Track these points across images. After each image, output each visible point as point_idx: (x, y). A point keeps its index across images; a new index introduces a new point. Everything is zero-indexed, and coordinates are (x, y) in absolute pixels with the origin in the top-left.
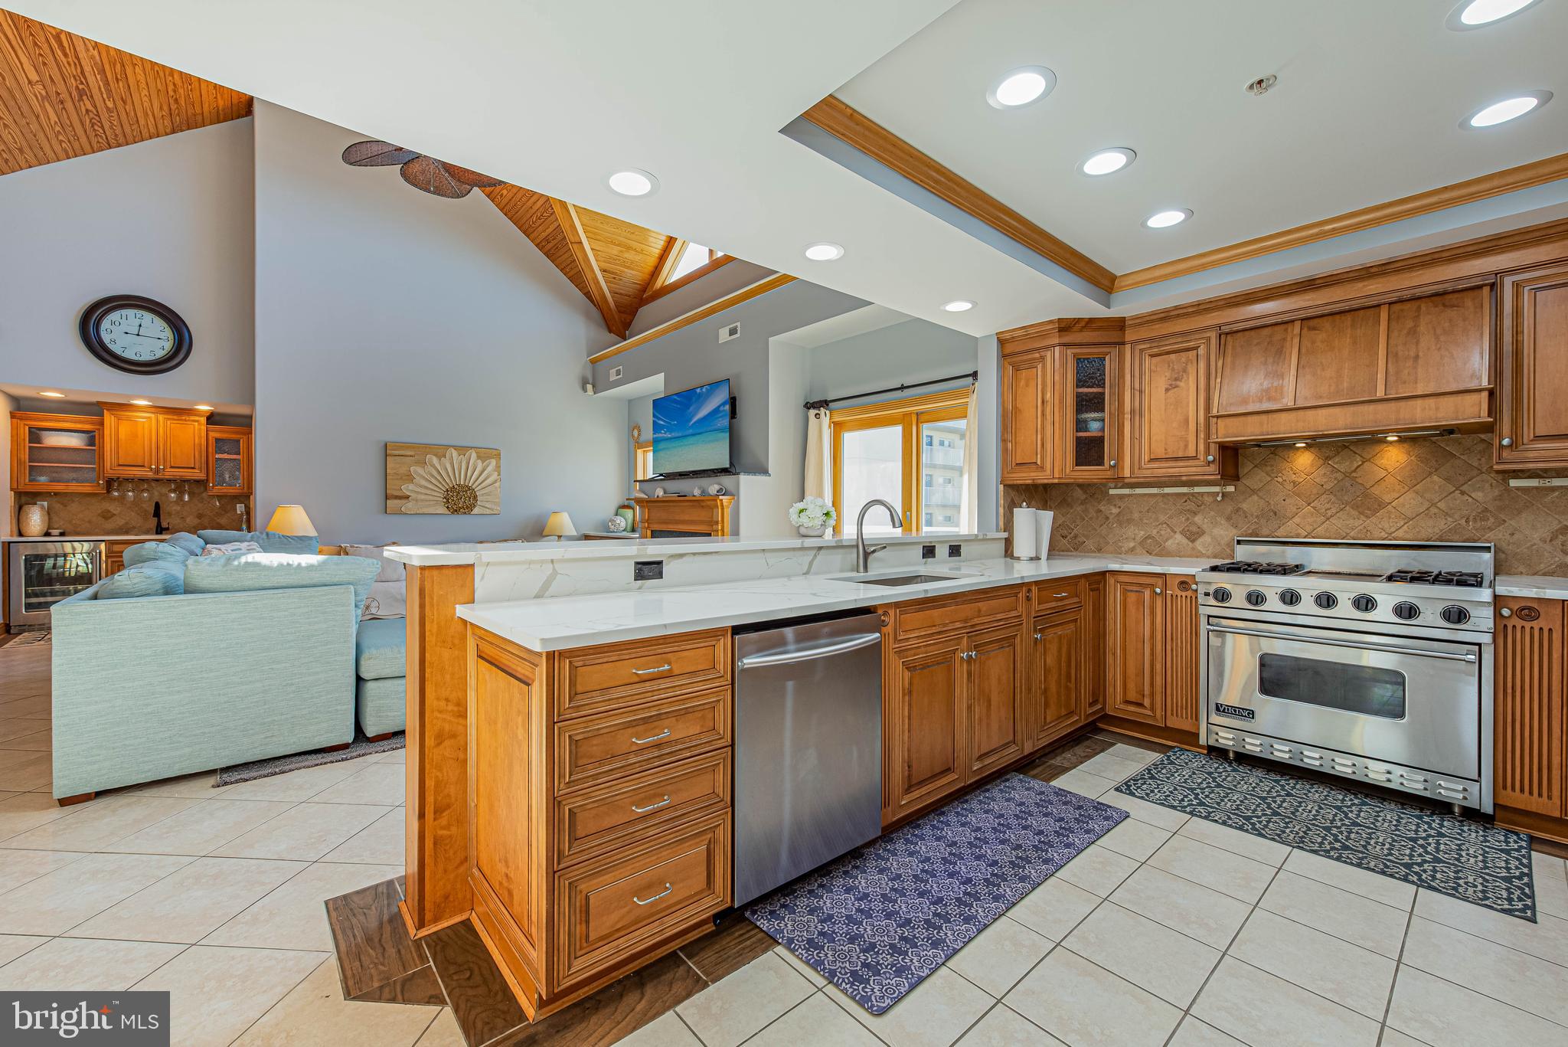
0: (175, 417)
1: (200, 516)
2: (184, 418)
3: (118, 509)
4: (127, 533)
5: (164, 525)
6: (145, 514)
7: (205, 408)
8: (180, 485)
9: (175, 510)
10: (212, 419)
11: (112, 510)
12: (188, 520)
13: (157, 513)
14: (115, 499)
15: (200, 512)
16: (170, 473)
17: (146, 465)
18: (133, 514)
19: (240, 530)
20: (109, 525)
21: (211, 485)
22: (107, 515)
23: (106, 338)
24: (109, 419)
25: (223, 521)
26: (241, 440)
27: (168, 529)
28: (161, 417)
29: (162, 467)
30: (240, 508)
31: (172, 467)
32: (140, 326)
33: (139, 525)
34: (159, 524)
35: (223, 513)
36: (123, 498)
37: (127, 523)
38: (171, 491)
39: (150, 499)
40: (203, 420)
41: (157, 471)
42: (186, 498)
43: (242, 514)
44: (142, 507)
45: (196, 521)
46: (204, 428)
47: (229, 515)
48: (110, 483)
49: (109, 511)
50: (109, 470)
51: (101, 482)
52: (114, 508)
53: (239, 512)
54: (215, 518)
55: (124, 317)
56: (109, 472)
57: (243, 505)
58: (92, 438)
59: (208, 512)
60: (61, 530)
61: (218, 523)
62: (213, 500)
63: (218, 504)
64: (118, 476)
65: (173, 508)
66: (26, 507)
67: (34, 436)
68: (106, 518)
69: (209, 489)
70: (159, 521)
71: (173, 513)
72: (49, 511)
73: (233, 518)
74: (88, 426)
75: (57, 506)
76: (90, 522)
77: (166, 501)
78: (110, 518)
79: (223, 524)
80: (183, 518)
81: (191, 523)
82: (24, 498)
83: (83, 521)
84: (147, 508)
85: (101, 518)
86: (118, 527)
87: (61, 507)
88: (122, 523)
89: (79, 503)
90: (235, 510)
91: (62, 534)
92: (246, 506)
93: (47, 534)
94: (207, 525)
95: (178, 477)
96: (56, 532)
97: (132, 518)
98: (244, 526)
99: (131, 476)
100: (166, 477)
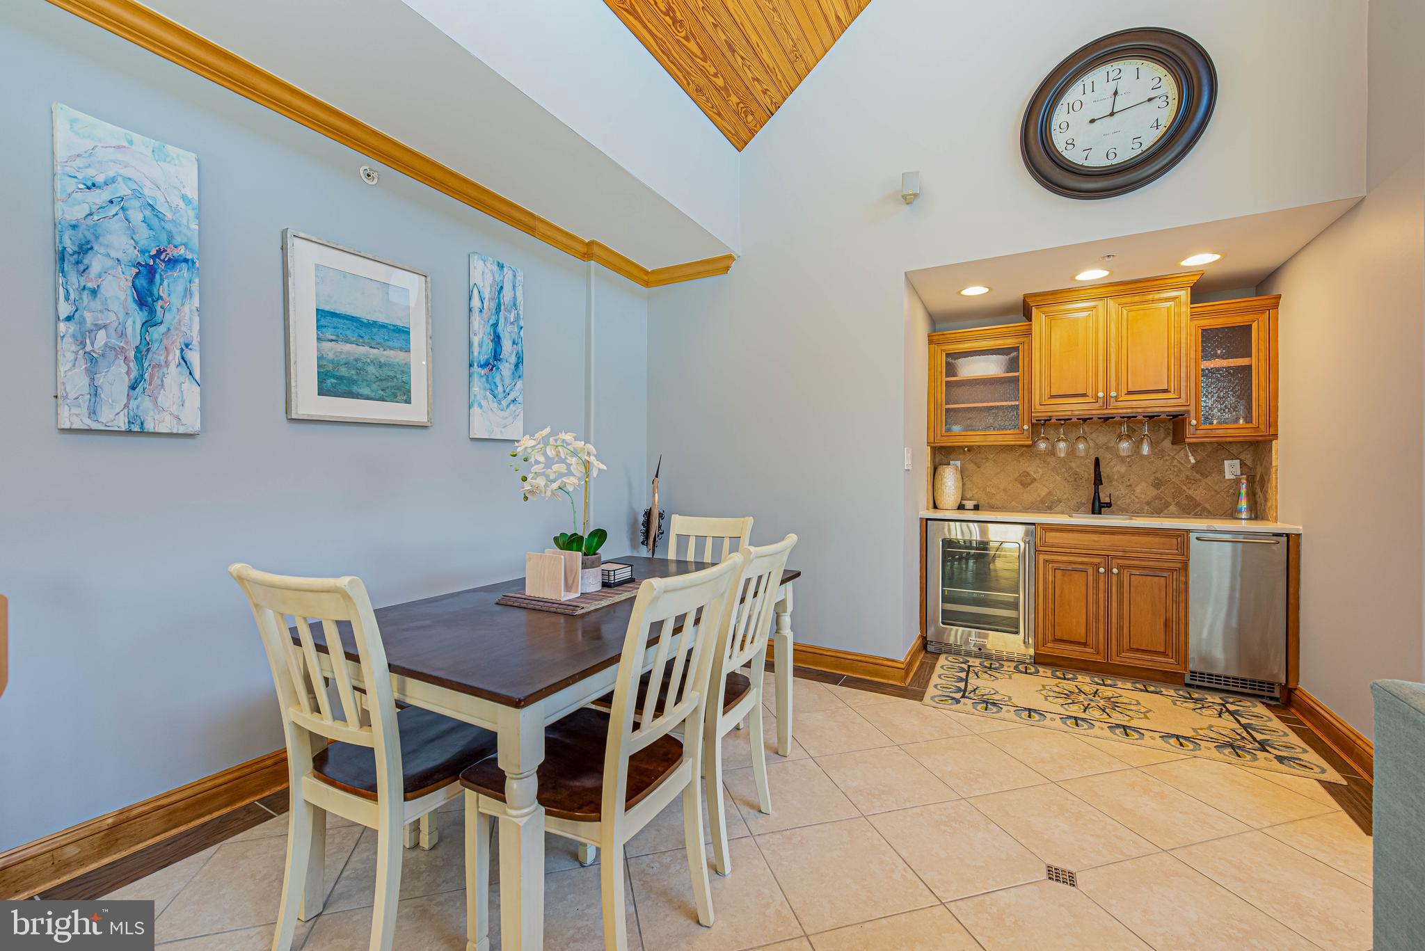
0: (1136, 299)
1: (1157, 484)
2: (1150, 297)
3: (1041, 470)
4: (1050, 509)
5: (1105, 499)
6: (1075, 480)
7: (1201, 260)
8: (1130, 424)
9: (1118, 472)
11: (1032, 473)
12: (1138, 489)
13: (1098, 480)
14: (1040, 455)
15: (1159, 475)
16: (1124, 404)
17: (1088, 392)
18: (1058, 478)
19: (1233, 514)
20: (1029, 496)
21: (1194, 422)
22: (1025, 481)
23: (1060, 141)
24: (1039, 318)
25: (1198, 493)
26: (1254, 325)
27: (1109, 505)
28: (1111, 303)
29: (1113, 394)
30: (1231, 469)
31: (1129, 393)
32: (1116, 93)
33: (1065, 496)
34: (1097, 496)
35: (1198, 476)
36: (1052, 452)
37: (1050, 493)
38: (1120, 437)
39: (1087, 450)
40: (1184, 295)
42: (1146, 449)
43: (1237, 481)
44: (1071, 468)
45: (1153, 492)
46: (1186, 309)
47: (1209, 480)
48: (1041, 425)
49: (1028, 474)
50: (1038, 407)
51: (1026, 427)
52: (1034, 468)
53: (1228, 476)
54: (1185, 488)
55: (1088, 89)
56: (1040, 411)
57: (1239, 460)
58: (1013, 357)
59: (1171, 476)
60: (974, 502)
61: (1189, 498)
62: (1182, 452)
63: (1193, 461)
64: (1049, 414)
65: (1115, 469)
66: (941, 469)
67: (951, 370)
68: (1025, 485)
69: (1189, 431)
70: (1097, 492)
71: (1116, 477)
72: (963, 474)
73: (1216, 487)
74: (1009, 342)
75: (971, 467)
76: (1005, 490)
77: (1109, 456)
78: (1030, 484)
79: (1198, 498)
80: (1130, 486)
81: (1143, 496)
82: (941, 454)
83: (999, 488)
84: (1079, 467)
85: (1019, 485)
86: (1038, 499)
87: (975, 467)
88: (1043, 494)
89: (994, 461)
90: (1222, 472)
91: (976, 508)
92: (1242, 464)
93: (961, 507)
94: (1170, 500)
95: (1140, 410)
96: (969, 504)
97: (1055, 483)
98: (1243, 504)
99: (1069, 413)
100: (1120, 411)
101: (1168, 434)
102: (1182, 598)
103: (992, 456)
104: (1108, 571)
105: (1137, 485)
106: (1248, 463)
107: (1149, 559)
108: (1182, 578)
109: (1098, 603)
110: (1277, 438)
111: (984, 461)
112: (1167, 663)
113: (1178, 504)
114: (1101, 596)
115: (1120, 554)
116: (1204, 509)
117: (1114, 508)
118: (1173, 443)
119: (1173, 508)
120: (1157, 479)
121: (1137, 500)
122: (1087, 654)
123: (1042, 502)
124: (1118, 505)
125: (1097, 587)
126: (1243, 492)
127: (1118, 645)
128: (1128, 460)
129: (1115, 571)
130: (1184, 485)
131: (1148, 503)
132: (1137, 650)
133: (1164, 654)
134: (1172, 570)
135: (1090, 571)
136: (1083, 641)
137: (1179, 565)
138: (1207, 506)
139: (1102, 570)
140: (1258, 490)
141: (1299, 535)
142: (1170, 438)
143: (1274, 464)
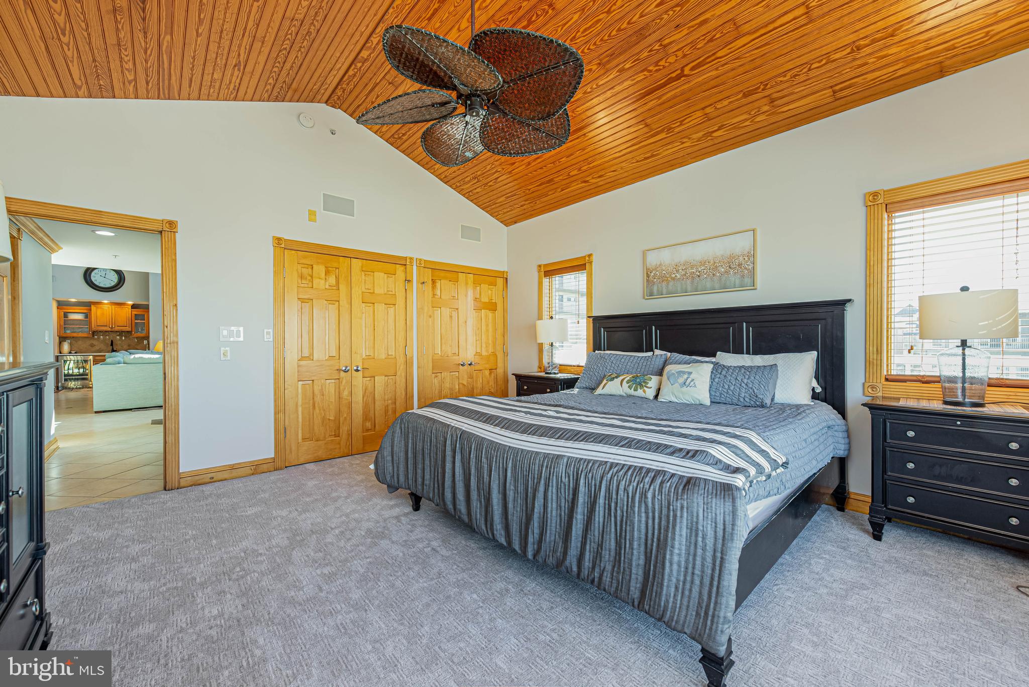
0: (119, 307)
1: (129, 345)
2: (122, 307)
3: (97, 343)
4: (100, 352)
5: (115, 349)
6: (107, 345)
7: (131, 303)
8: (121, 333)
9: (119, 343)
10: (134, 307)
12: (124, 346)
13: (112, 344)
14: (96, 339)
15: (129, 343)
16: (117, 329)
17: (108, 326)
20: (94, 349)
21: (133, 333)
22: (92, 345)
23: (93, 279)
24: (93, 307)
25: (138, 347)
26: (145, 315)
28: (113, 306)
29: (114, 326)
30: (145, 342)
31: (118, 326)
32: (106, 273)
33: (105, 349)
34: (113, 349)
35: (138, 343)
36: (99, 338)
37: (101, 348)
38: (118, 336)
39: (109, 339)
40: (130, 307)
41: (112, 328)
42: (123, 338)
43: (146, 345)
44: (106, 342)
45: (128, 347)
46: (130, 310)
47: (141, 345)
48: (94, 333)
51: (90, 333)
52: (95, 342)
53: (144, 344)
54: (135, 346)
55: (100, 271)
56: (94, 328)
57: (147, 341)
58: (87, 316)
60: (75, 351)
63: (136, 341)
64: (97, 330)
66: (62, 343)
67: (66, 315)
69: (133, 335)
72: (71, 344)
74: (85, 311)
75: (74, 342)
76: (86, 348)
82: (62, 339)
83: (83, 348)
88: (98, 349)
89: (81, 341)
91: (76, 353)
93: (70, 353)
95: (120, 330)
96: (73, 352)
97: (102, 346)
99: (102, 330)
103: (80, 339)
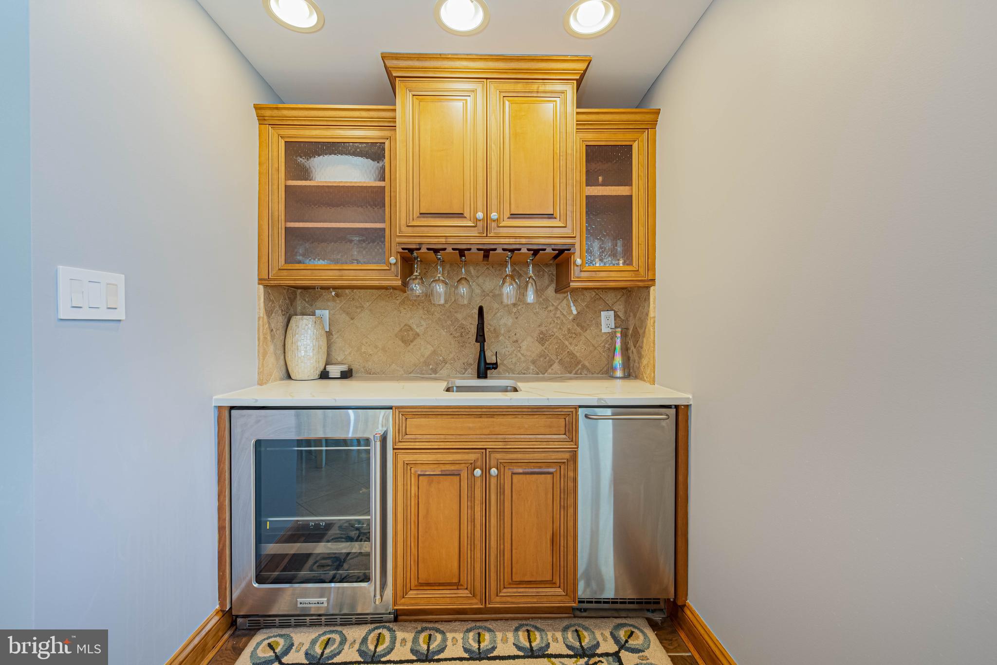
0: (518, 87)
1: (542, 339)
2: (535, 88)
3: (423, 323)
5: (491, 358)
9: (505, 325)
11: (414, 327)
12: (524, 345)
13: (481, 337)
14: (416, 299)
15: (543, 329)
16: (507, 231)
17: (466, 214)
18: (444, 331)
19: (608, 373)
20: (411, 356)
21: (579, 261)
22: (407, 337)
24: (404, 96)
25: (578, 349)
26: (635, 147)
27: (495, 366)
28: (492, 89)
29: (493, 216)
30: (607, 321)
31: (513, 216)
33: (451, 356)
35: (579, 330)
36: (428, 296)
37: (434, 352)
39: (471, 297)
41: (486, 225)
42: (531, 297)
43: (612, 336)
44: (457, 320)
45: (537, 349)
47: (588, 334)
49: (411, 329)
50: (404, 229)
51: (394, 258)
52: (417, 320)
53: (605, 329)
54: (567, 343)
56: (406, 235)
57: (613, 312)
59: (555, 330)
60: (344, 368)
61: (571, 354)
62: (565, 302)
63: (575, 312)
64: (418, 240)
65: (503, 321)
68: (406, 342)
69: (575, 272)
70: (482, 351)
71: (502, 332)
72: (330, 328)
73: (594, 342)
74: (376, 136)
75: (343, 317)
76: (384, 349)
77: (496, 306)
78: (412, 342)
79: (578, 355)
80: (517, 341)
81: (529, 354)
82: (304, 300)
83: (376, 347)
84: (465, 319)
85: (400, 343)
86: (422, 360)
87: (348, 318)
88: (427, 353)
89: (371, 310)
90: (599, 325)
92: (616, 316)
93: (324, 375)
94: (554, 357)
95: (523, 241)
96: (335, 370)
98: (618, 361)
99: (443, 240)
100: (502, 241)
101: (552, 281)
102: (571, 501)
103: (368, 304)
104: (486, 471)
105: (523, 341)
106: (621, 314)
107: (533, 450)
108: (571, 474)
109: (473, 521)
110: (654, 285)
111: (359, 310)
112: (553, 596)
113: (561, 362)
114: (478, 509)
115: (500, 445)
116: (584, 367)
117: (500, 368)
118: (556, 291)
119: (556, 367)
120: (542, 333)
121: (523, 359)
122: (461, 598)
123: (426, 363)
124: (505, 365)
125: (472, 498)
126: (618, 346)
127: (498, 580)
128: (515, 310)
129: (494, 471)
130: (567, 340)
131: (534, 362)
132: (521, 583)
133: (551, 583)
134: (559, 464)
135: (464, 474)
136: (455, 580)
137: (567, 456)
138: (587, 364)
139: (478, 472)
140: (631, 345)
141: (687, 407)
142: (554, 285)
143: (651, 314)
